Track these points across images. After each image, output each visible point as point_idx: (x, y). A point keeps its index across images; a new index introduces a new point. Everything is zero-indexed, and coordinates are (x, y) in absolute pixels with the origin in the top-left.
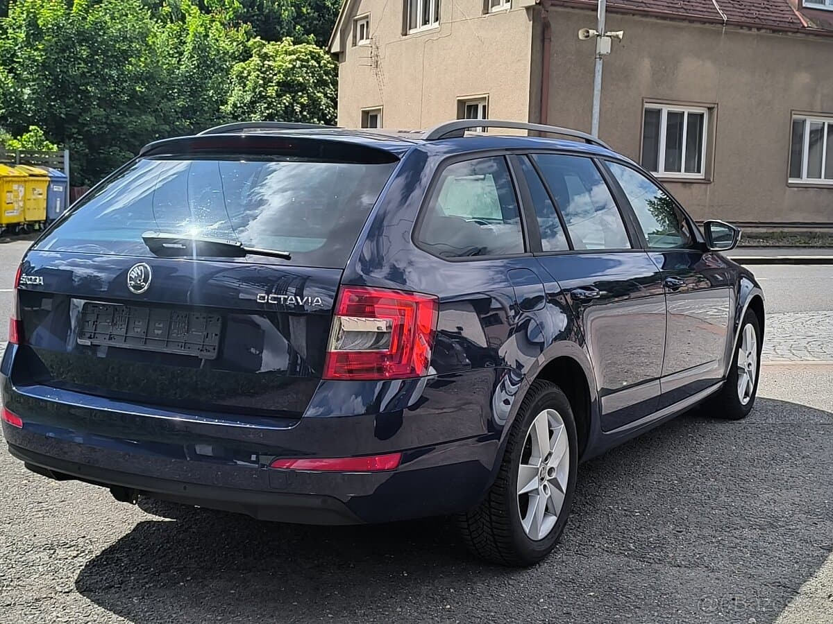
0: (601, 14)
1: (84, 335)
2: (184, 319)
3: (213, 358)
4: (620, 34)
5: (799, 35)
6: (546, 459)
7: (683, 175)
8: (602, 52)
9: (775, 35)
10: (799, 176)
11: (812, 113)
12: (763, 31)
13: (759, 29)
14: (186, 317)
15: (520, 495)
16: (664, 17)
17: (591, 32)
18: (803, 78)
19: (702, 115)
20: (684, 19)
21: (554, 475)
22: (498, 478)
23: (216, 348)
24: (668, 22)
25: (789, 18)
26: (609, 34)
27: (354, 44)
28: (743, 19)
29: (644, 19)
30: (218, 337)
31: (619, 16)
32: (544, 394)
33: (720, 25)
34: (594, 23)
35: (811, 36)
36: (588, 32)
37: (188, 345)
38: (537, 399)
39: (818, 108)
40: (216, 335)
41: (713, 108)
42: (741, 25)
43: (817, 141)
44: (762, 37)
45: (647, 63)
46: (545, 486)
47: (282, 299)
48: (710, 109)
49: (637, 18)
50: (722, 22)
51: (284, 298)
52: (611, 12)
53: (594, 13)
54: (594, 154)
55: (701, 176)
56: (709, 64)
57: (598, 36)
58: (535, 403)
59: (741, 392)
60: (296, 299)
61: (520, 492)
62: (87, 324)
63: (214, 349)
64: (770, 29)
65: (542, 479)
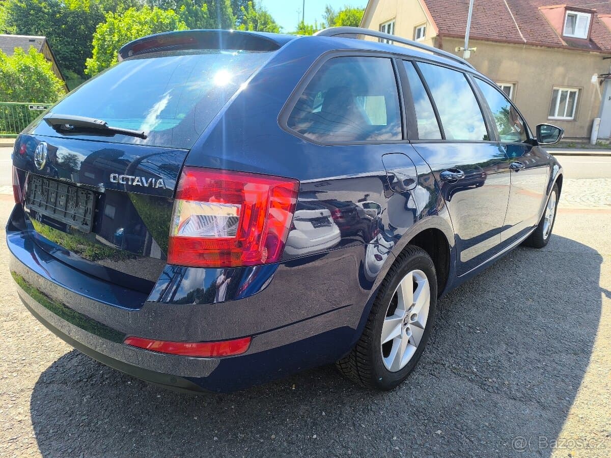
0: (467, 40)
4: (475, 49)
5: (560, 49)
6: (410, 309)
8: (466, 58)
9: (549, 49)
10: (553, 115)
11: (563, 86)
12: (543, 47)
13: (541, 46)
15: (383, 345)
16: (496, 41)
18: (560, 70)
19: (510, 88)
20: (505, 42)
21: (416, 319)
22: (363, 334)
24: (498, 44)
25: (556, 40)
26: (469, 49)
28: (534, 42)
29: (486, 42)
31: (475, 41)
32: (410, 259)
33: (522, 45)
34: (463, 43)
35: (566, 50)
36: (460, 48)
38: (403, 266)
39: (566, 84)
41: (516, 84)
42: (532, 44)
43: (563, 100)
44: (542, 50)
46: (408, 329)
48: (514, 84)
49: (483, 42)
50: (524, 43)
52: (472, 39)
53: (463, 40)
54: (466, 71)
56: (515, 63)
57: (464, 50)
58: (401, 269)
59: (545, 232)
60: (142, 180)
61: (384, 343)
64: (546, 46)
65: (405, 324)
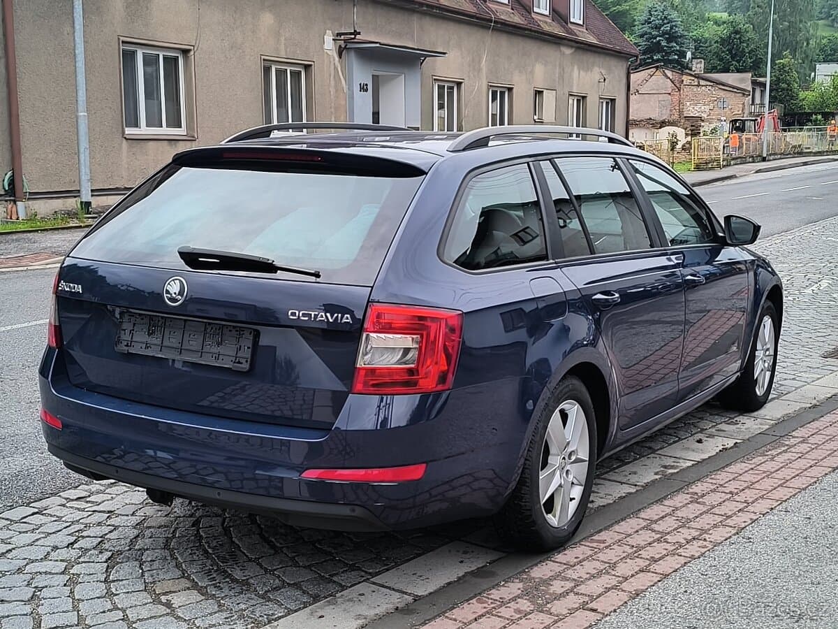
1: (121, 343)
2: (217, 331)
3: (245, 370)
7: (165, 130)
14: (219, 329)
23: (249, 360)
30: (250, 350)
37: (221, 357)
40: (249, 348)
41: (190, 50)
46: (568, 471)
47: (313, 316)
51: (315, 315)
60: (326, 316)
62: (123, 332)
63: (247, 361)
65: (564, 468)
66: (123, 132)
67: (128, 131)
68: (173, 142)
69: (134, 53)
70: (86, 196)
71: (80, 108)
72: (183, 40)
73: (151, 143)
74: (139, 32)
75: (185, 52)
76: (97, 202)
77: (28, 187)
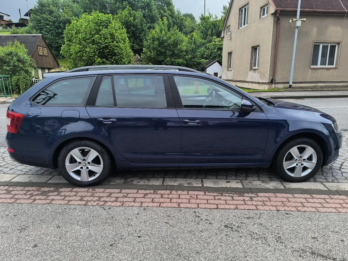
0: (298, 13)
4: (305, 19)
7: (327, 66)
8: (298, 26)
16: (323, 12)
17: (294, 19)
19: (335, 46)
26: (301, 19)
27: (227, 34)
34: (295, 16)
41: (340, 43)
45: (315, 29)
55: (334, 66)
56: (339, 28)
57: (297, 20)
66: (310, 67)
67: (312, 67)
68: (328, 70)
69: (319, 46)
70: (291, 84)
71: (293, 61)
72: (338, 40)
73: (320, 70)
74: (321, 39)
75: (339, 44)
76: (294, 85)
77: (277, 81)
